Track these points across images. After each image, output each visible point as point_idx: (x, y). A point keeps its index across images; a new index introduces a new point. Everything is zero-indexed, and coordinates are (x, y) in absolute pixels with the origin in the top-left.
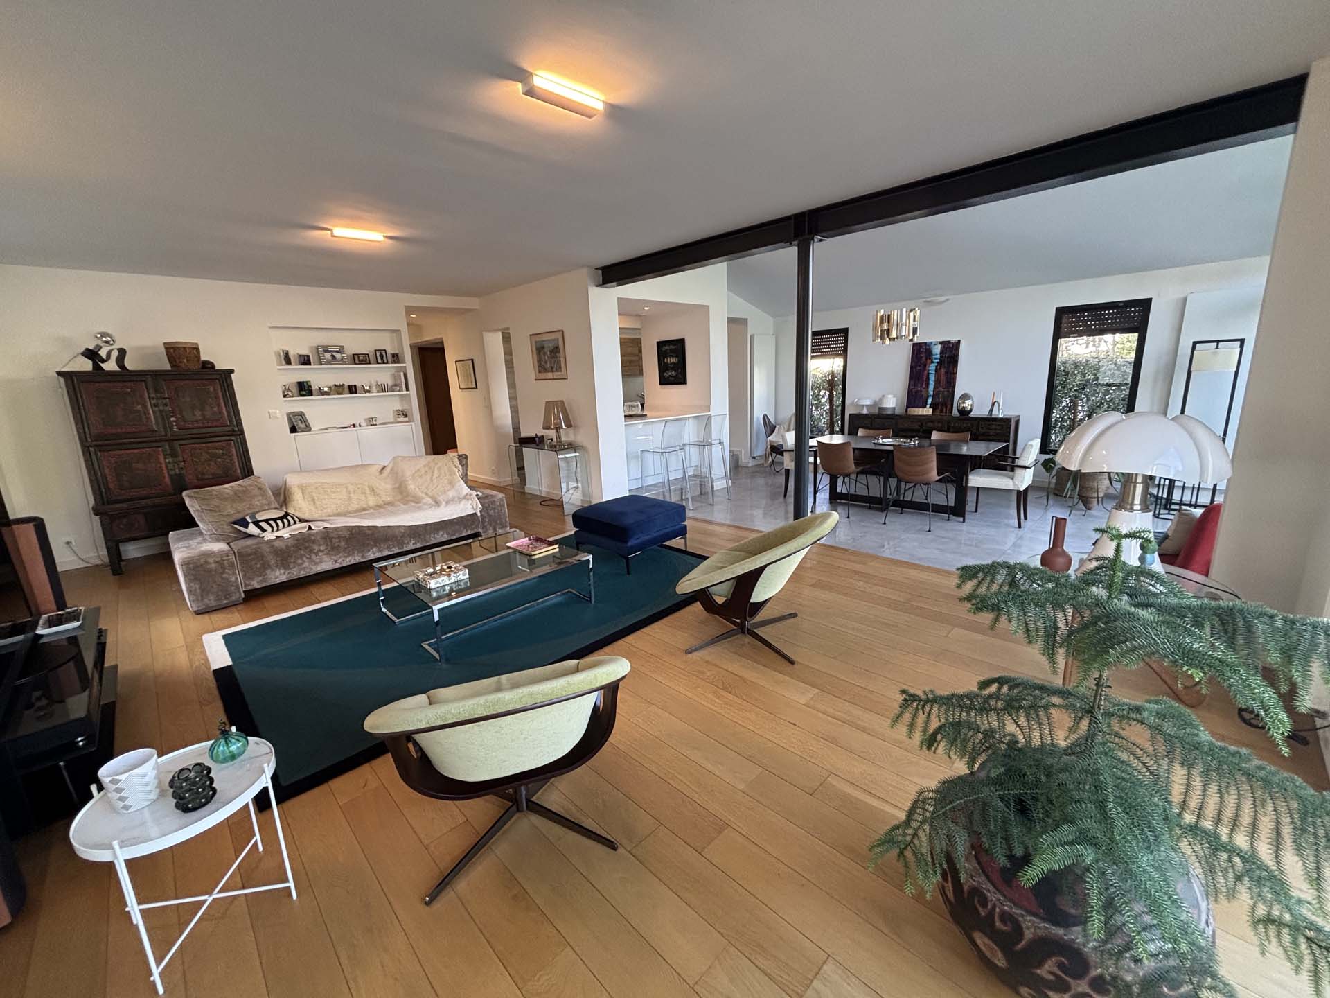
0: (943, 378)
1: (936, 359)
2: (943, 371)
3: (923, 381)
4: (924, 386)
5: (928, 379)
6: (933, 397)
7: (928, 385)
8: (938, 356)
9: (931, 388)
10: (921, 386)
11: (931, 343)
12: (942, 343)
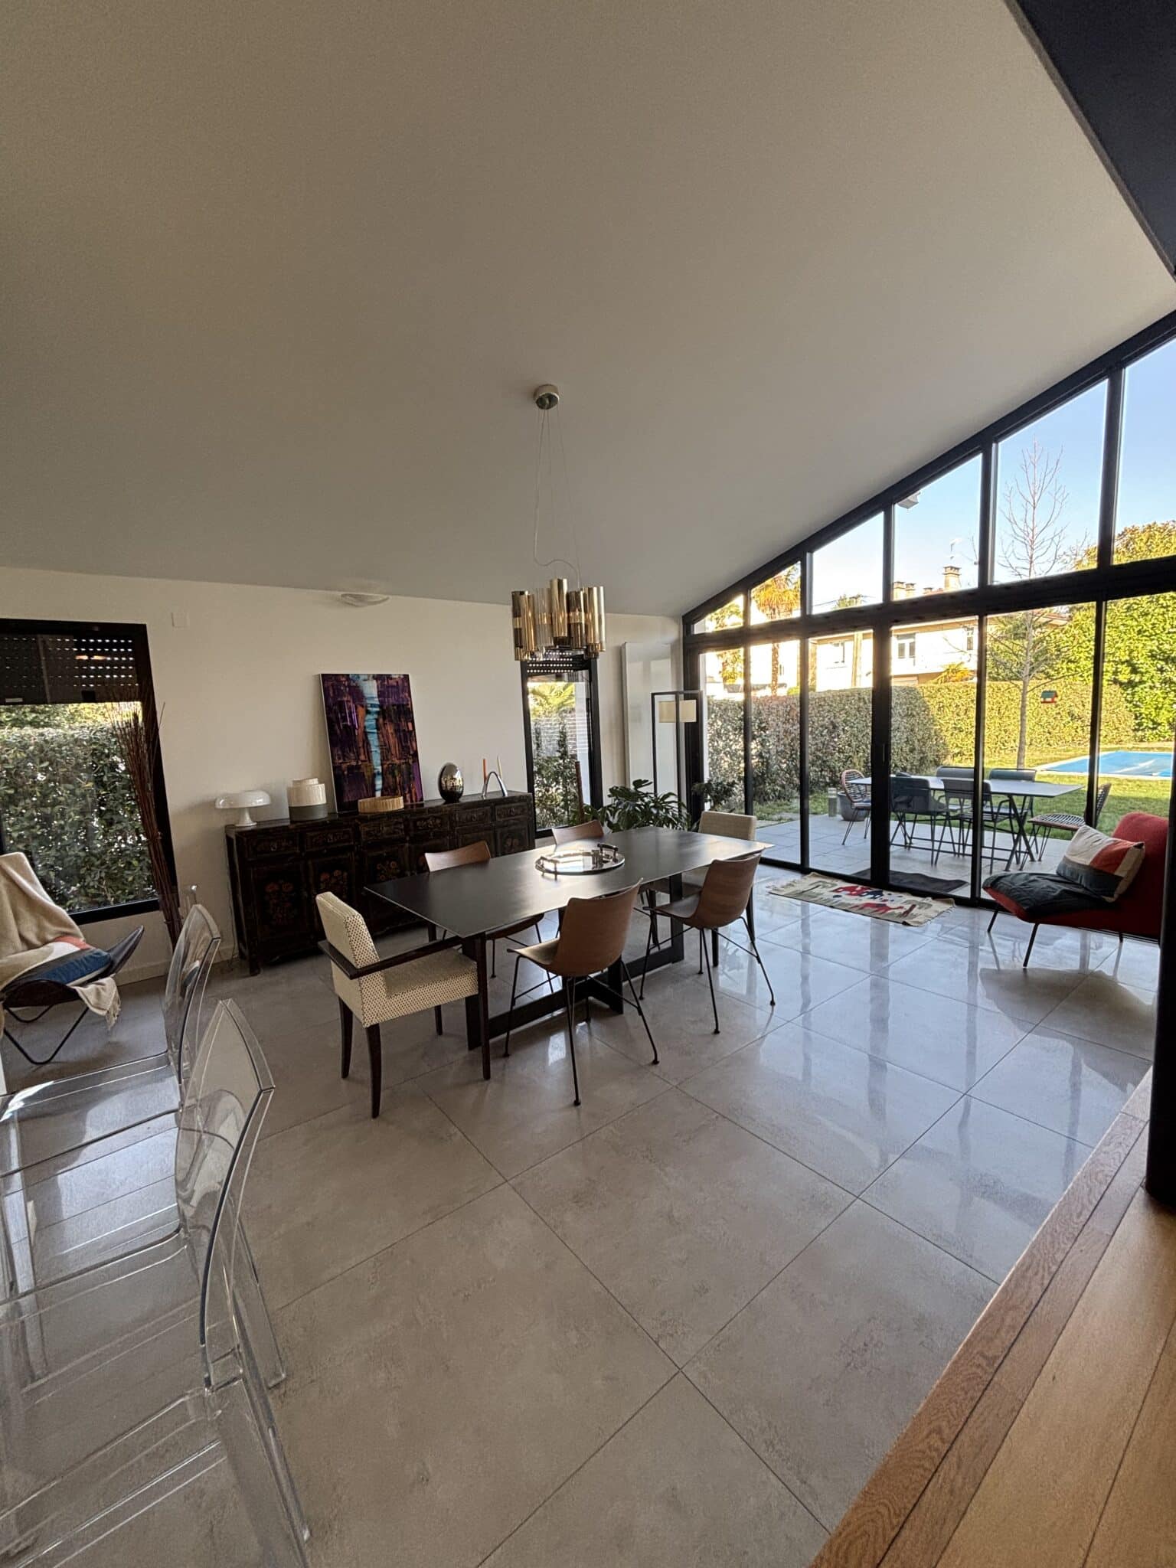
0: (393, 741)
1: (373, 706)
2: (390, 729)
3: (358, 748)
4: (362, 757)
5: (366, 743)
6: (383, 774)
7: (368, 753)
8: (376, 701)
9: (376, 759)
10: (357, 759)
11: (358, 676)
12: (377, 677)
